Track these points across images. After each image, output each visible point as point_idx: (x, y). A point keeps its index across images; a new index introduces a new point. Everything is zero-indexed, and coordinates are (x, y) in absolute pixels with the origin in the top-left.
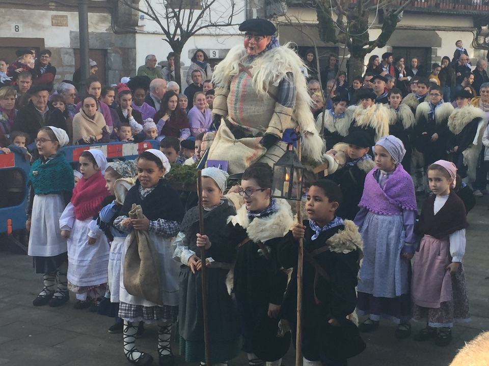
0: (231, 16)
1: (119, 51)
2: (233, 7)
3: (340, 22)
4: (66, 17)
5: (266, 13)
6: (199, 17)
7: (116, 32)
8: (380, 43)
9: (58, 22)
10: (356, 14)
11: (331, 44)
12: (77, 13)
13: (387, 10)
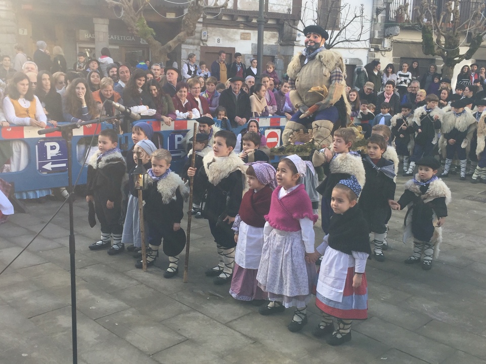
0: (360, 35)
1: (283, 57)
2: (362, 28)
3: (438, 41)
4: (250, 34)
5: (384, 33)
6: (338, 35)
7: (281, 45)
8: (468, 56)
9: (244, 37)
10: (451, 35)
11: (430, 56)
12: (256, 32)
13: (475, 33)
